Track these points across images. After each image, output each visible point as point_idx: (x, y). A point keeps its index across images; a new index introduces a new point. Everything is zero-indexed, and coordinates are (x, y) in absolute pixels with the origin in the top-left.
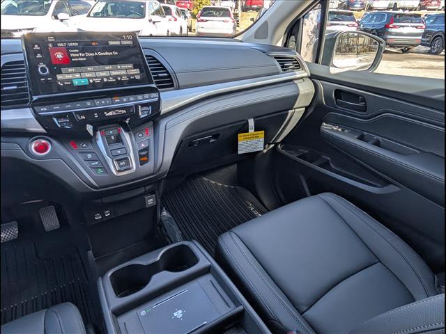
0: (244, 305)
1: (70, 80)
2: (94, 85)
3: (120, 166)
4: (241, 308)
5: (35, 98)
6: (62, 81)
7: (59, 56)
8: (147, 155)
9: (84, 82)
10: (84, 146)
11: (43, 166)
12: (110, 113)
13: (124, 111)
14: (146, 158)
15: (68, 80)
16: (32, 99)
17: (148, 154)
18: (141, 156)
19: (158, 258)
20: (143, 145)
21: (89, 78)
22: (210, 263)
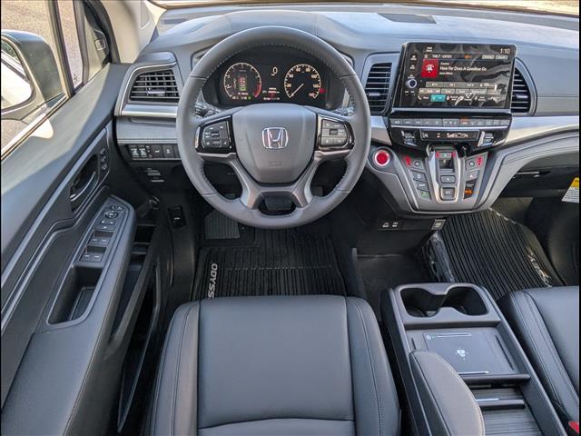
0: (531, 374)
1: (429, 95)
2: (450, 104)
3: (445, 194)
4: (527, 376)
5: (393, 110)
6: (422, 95)
7: (430, 68)
8: (473, 189)
9: (441, 98)
10: (417, 164)
11: (381, 177)
12: (452, 136)
13: (466, 136)
14: (470, 192)
15: (427, 95)
16: (390, 110)
17: (474, 187)
18: (467, 188)
19: (446, 293)
20: (471, 176)
21: (447, 95)
22: (499, 319)
